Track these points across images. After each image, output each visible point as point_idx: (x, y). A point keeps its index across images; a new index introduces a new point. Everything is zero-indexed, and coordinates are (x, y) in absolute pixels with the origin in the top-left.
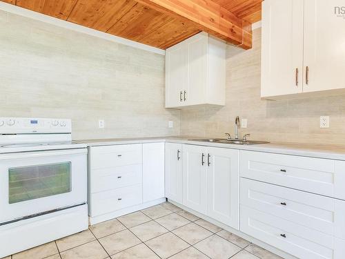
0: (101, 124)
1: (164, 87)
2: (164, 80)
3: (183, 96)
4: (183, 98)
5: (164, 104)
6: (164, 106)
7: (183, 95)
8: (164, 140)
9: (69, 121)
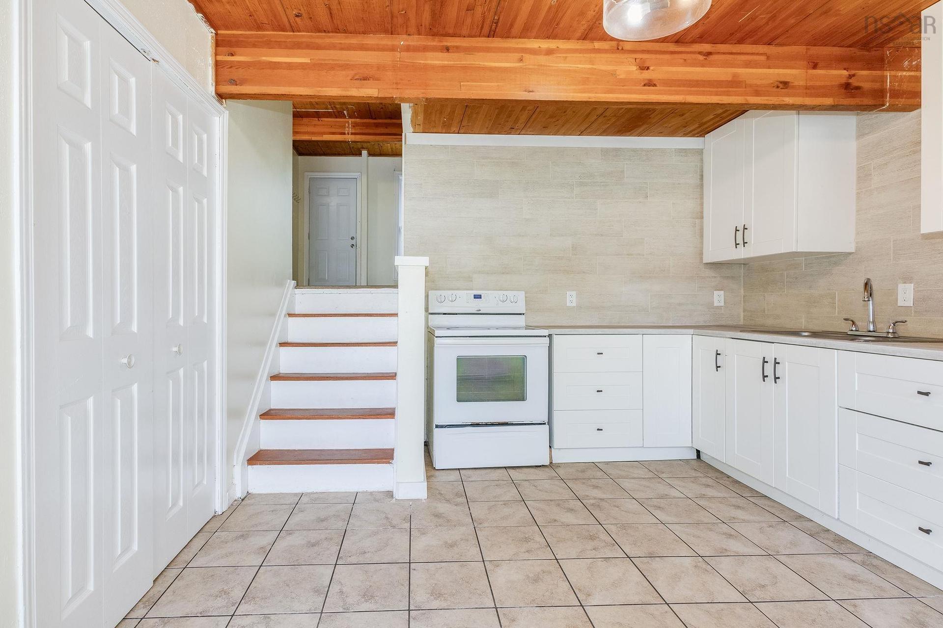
0: (571, 299)
1: (702, 218)
2: (702, 204)
3: (740, 236)
4: (740, 240)
5: (701, 254)
6: (701, 259)
7: (740, 234)
8: (691, 331)
9: (521, 296)
